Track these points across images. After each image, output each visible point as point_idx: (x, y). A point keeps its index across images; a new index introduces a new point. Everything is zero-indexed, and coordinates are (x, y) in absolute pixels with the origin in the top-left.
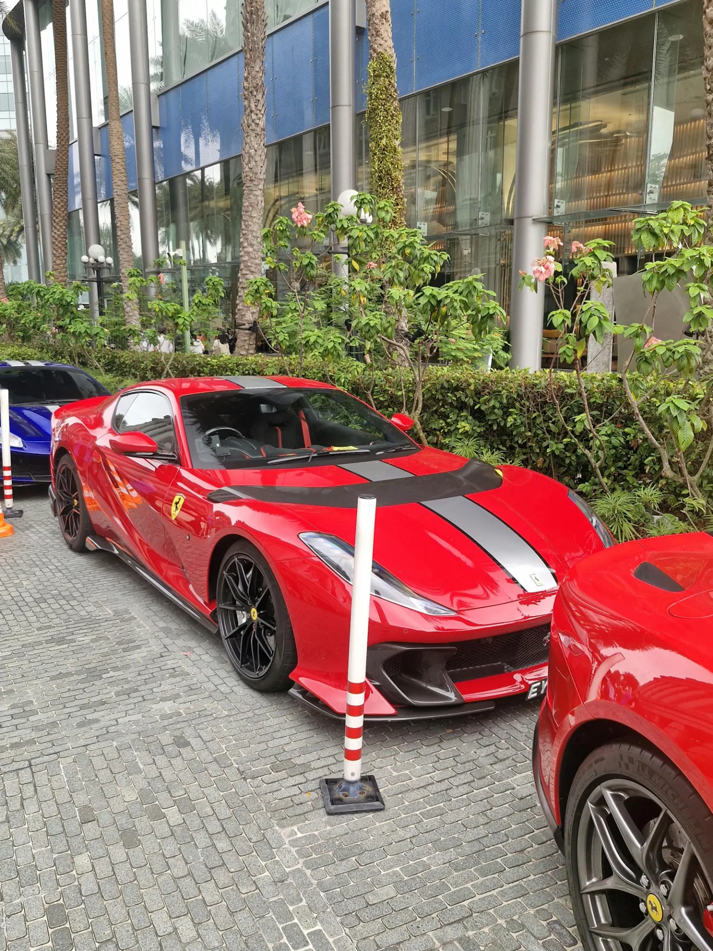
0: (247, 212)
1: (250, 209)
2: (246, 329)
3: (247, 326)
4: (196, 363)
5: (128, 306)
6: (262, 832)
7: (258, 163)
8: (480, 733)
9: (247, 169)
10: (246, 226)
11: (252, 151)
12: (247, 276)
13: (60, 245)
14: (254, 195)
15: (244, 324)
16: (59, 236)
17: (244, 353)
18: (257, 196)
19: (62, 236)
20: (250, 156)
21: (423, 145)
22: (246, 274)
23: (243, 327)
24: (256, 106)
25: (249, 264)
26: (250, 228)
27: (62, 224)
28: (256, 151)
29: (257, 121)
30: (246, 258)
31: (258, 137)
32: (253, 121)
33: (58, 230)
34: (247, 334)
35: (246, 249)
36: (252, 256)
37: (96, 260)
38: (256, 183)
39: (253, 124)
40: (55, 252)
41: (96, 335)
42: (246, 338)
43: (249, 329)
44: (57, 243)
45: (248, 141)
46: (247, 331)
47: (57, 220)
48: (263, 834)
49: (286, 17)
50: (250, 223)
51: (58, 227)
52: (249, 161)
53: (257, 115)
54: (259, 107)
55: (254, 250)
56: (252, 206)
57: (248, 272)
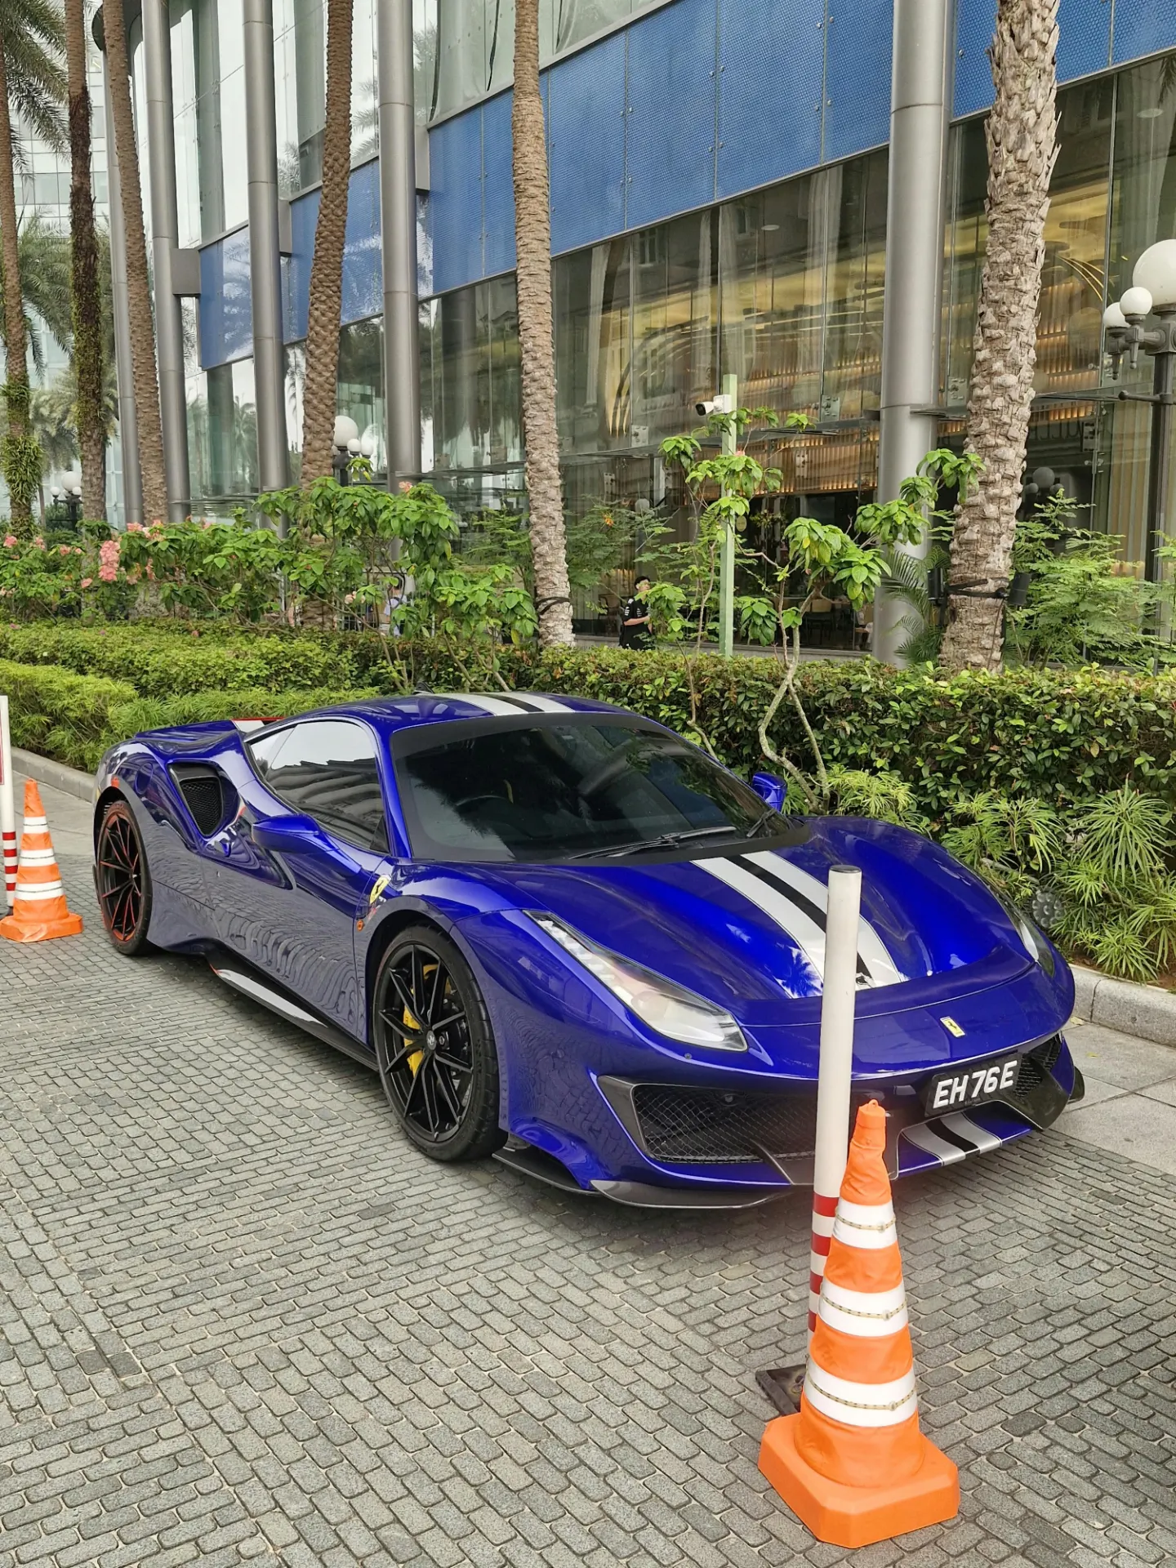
0: (1004, 278)
1: (1017, 270)
2: (986, 595)
3: (991, 586)
5: (544, 540)
7: (1042, 147)
9: (1011, 163)
10: (1000, 317)
11: (1030, 116)
12: (999, 452)
13: (322, 407)
14: (1026, 235)
15: (985, 582)
16: (321, 386)
17: (977, 658)
18: (1034, 234)
19: (327, 386)
20: (1023, 130)
22: (997, 446)
23: (978, 588)
25: (1006, 419)
26: (1013, 322)
27: (328, 360)
28: (1038, 115)
29: (1044, 37)
30: (999, 402)
31: (1044, 78)
32: (1033, 35)
33: (320, 374)
34: (989, 607)
35: (997, 380)
36: (1015, 395)
37: (343, 449)
38: (1033, 200)
39: (1035, 44)
40: (309, 422)
42: (986, 620)
43: (997, 595)
44: (315, 402)
45: (1016, 86)
46: (990, 601)
47: (317, 352)
50: (1014, 309)
51: (320, 367)
52: (1021, 142)
53: (1044, 19)
55: (1021, 382)
56: (1020, 263)
57: (1000, 441)
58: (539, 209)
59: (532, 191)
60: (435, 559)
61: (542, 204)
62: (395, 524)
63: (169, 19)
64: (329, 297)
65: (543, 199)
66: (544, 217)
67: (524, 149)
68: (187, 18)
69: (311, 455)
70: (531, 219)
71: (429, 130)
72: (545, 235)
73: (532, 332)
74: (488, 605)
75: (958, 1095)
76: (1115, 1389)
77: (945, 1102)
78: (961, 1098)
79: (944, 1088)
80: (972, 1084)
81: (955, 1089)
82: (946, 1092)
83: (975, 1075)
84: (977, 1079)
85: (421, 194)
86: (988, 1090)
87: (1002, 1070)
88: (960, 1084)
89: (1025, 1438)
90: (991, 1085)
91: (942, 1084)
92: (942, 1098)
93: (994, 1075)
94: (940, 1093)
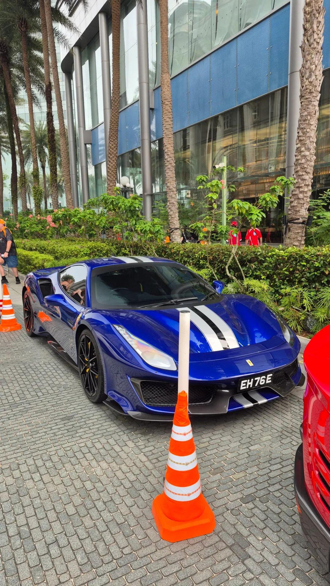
0: (305, 120)
1: (309, 117)
2: (299, 223)
3: (301, 220)
4: (258, 254)
5: (171, 211)
7: (317, 77)
9: (307, 83)
10: (304, 133)
11: (313, 67)
12: (303, 177)
13: (112, 173)
14: (312, 106)
15: (299, 219)
16: (112, 167)
17: (297, 243)
18: (315, 106)
19: (114, 167)
20: (311, 71)
22: (303, 175)
23: (297, 221)
24: (318, 27)
25: (305, 166)
26: (308, 135)
27: (114, 159)
28: (316, 66)
29: (318, 40)
30: (303, 161)
31: (318, 54)
32: (314, 40)
33: (112, 163)
34: (300, 227)
35: (303, 154)
36: (309, 159)
37: (125, 186)
38: (314, 95)
39: (315, 43)
40: (109, 178)
42: (299, 231)
43: (303, 223)
44: (110, 172)
45: (309, 58)
46: (301, 225)
47: (111, 157)
49: (247, 24)
50: (308, 130)
52: (310, 76)
53: (318, 35)
54: (320, 28)
55: (311, 154)
56: (310, 115)
57: (304, 173)
58: (169, 108)
59: (167, 103)
60: (135, 217)
61: (170, 107)
62: (123, 206)
63: (82, 64)
64: (114, 140)
65: (170, 105)
66: (170, 111)
67: (164, 90)
68: (87, 62)
69: (109, 188)
70: (166, 112)
71: (154, 90)
72: (171, 116)
73: (167, 147)
74: (150, 230)
75: (250, 385)
76: (284, 488)
77: (245, 388)
78: (251, 386)
79: (244, 383)
80: (255, 382)
81: (248, 383)
82: (245, 384)
83: (256, 379)
84: (257, 380)
85: (152, 109)
86: (261, 384)
87: (266, 377)
88: (250, 382)
89: (247, 504)
90: (262, 382)
91: (243, 382)
92: (243, 386)
93: (263, 379)
94: (242, 385)
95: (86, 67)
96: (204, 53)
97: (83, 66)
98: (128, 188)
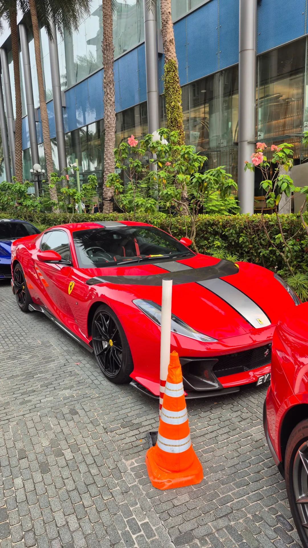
0: (107, 143)
1: (109, 141)
2: (108, 200)
3: (109, 199)
5: (52, 192)
6: (116, 463)
7: (112, 119)
8: (232, 404)
9: (106, 122)
10: (107, 150)
11: (109, 113)
12: (108, 175)
13: (19, 164)
14: (110, 135)
16: (18, 160)
17: (107, 212)
18: (112, 135)
19: (20, 160)
20: (108, 116)
21: (193, 109)
23: (106, 199)
24: (110, 91)
25: (109, 169)
26: (109, 151)
28: (111, 113)
29: (111, 99)
30: (107, 166)
31: (111, 106)
32: (109, 98)
34: (108, 203)
35: (107, 161)
36: (110, 164)
37: (37, 171)
38: (111, 129)
39: (109, 100)
40: (16, 167)
41: (36, 206)
42: (108, 205)
44: (17, 163)
45: (106, 108)
48: (116, 465)
49: (124, 51)
50: (109, 148)
51: (18, 156)
52: (107, 118)
53: (111, 95)
54: (112, 91)
55: (111, 162)
56: (109, 140)
57: (108, 173)
58: (46, 125)
60: (23, 196)
62: (14, 190)
63: (8, 63)
66: (47, 127)
67: (42, 113)
68: (13, 62)
71: (65, 92)
74: (31, 205)
95: (11, 66)
96: (99, 68)
97: (9, 65)
98: (40, 173)
